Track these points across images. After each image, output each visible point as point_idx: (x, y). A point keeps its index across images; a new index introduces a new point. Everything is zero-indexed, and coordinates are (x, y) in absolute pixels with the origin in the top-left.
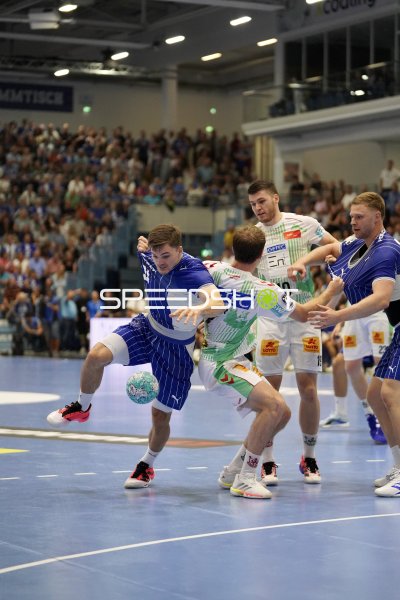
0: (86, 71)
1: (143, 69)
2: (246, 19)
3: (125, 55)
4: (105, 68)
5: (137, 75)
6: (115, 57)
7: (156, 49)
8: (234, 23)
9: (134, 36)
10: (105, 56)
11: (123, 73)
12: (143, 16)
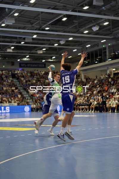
0: (48, 60)
1: (58, 60)
2: (76, 50)
3: (54, 57)
4: (51, 60)
5: (57, 61)
6: (53, 58)
7: (60, 56)
8: (74, 51)
9: (56, 54)
10: (51, 58)
11: (54, 61)
12: (58, 50)
